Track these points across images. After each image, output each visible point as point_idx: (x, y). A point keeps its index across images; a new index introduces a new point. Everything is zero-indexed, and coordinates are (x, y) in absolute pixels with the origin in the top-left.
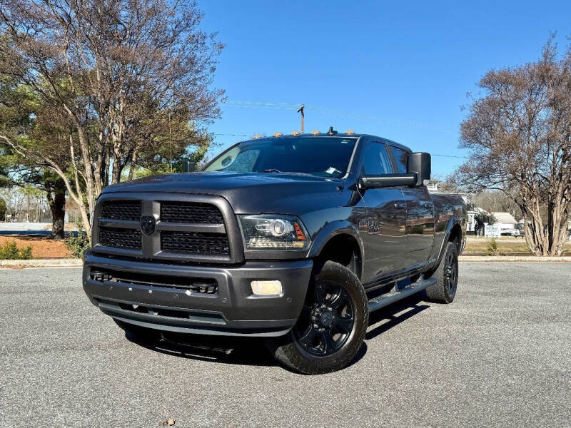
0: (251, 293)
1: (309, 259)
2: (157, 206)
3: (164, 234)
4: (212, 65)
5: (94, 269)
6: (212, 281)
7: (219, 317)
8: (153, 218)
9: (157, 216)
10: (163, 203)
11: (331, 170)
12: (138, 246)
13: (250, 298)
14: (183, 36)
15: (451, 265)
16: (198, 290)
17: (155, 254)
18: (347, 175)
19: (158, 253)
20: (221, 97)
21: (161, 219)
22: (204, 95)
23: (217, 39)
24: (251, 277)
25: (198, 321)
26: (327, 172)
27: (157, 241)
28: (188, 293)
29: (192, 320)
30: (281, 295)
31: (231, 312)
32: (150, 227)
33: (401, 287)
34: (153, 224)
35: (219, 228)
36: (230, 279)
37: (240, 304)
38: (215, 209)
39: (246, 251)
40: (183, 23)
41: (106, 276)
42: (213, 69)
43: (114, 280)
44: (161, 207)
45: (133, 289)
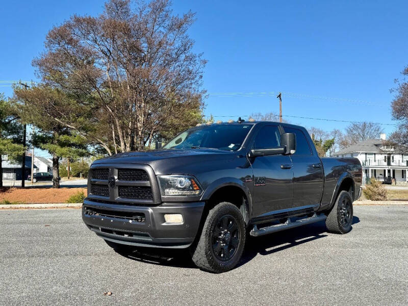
0: (164, 221)
1: (201, 201)
2: (116, 171)
3: (120, 187)
4: (200, 74)
5: (88, 208)
6: (142, 215)
7: (147, 236)
8: (114, 178)
9: (116, 177)
10: (119, 170)
11: (232, 146)
12: (107, 195)
13: (164, 224)
14: (183, 57)
15: (346, 207)
16: (137, 220)
17: (116, 199)
18: (241, 148)
19: (118, 198)
20: (205, 95)
21: (118, 178)
22: (194, 94)
23: (202, 58)
24: (165, 212)
25: (137, 238)
26: (229, 147)
27: (116, 191)
28: (130, 221)
29: (135, 238)
30: (182, 223)
31: (154, 233)
32: (113, 183)
33: (293, 220)
34: (114, 182)
35: (147, 183)
36: (152, 214)
37: (157, 228)
38: (145, 172)
39: (162, 196)
40: (183, 49)
41: (93, 212)
42: (201, 77)
43: (98, 214)
44: (118, 172)
45: (113, 221)
